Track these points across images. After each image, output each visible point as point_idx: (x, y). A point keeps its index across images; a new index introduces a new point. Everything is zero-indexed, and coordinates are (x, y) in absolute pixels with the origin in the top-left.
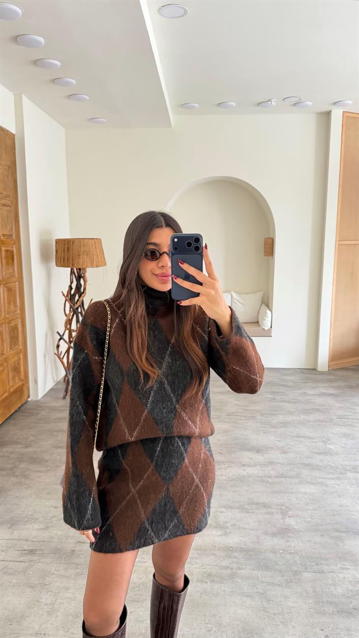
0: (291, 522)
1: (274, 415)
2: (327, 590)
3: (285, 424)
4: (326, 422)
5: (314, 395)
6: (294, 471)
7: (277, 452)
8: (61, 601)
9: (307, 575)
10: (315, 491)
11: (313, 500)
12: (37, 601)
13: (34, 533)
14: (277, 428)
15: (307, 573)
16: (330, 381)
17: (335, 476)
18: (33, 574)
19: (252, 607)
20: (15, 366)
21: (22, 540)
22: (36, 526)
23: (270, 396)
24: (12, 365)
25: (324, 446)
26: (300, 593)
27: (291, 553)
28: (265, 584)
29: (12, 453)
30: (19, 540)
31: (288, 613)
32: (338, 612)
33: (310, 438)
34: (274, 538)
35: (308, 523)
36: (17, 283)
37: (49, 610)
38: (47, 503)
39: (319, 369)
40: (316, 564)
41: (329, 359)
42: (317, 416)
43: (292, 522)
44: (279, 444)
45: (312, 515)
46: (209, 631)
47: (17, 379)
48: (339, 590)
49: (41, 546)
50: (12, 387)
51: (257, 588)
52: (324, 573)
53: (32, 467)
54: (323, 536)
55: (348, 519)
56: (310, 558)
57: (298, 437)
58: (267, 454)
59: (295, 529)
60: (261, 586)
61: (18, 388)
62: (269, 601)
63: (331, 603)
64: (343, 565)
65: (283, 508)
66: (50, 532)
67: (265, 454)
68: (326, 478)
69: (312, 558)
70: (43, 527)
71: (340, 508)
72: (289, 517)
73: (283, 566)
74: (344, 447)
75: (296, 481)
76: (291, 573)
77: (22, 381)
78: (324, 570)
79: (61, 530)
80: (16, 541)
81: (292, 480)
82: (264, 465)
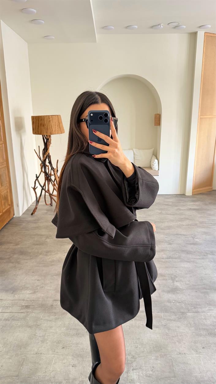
0: (177, 284)
1: (162, 222)
2: (202, 322)
3: (169, 228)
4: (193, 225)
5: (185, 210)
6: (177, 255)
7: (166, 244)
8: (48, 334)
9: (189, 315)
10: (190, 266)
11: (189, 271)
12: (34, 335)
13: (27, 296)
14: (165, 230)
15: (189, 313)
16: (193, 201)
17: (201, 257)
18: (30, 319)
19: (159, 333)
20: (5, 196)
21: (20, 300)
22: (28, 292)
23: (159, 211)
24: (3, 196)
25: (193, 240)
26: (186, 324)
27: (179, 302)
28: (166, 320)
29: (8, 249)
30: (19, 300)
31: (181, 336)
32: (209, 334)
33: (184, 235)
34: (169, 294)
35: (188, 284)
36: (3, 145)
37: (42, 340)
38: (33, 278)
39: (187, 194)
40: (194, 308)
41: (193, 188)
42: (187, 222)
43: (179, 285)
44: (167, 239)
45: (189, 280)
46: (137, 347)
47: (6, 204)
48: (208, 322)
49: (33, 303)
50: (4, 209)
51: (162, 323)
52: (199, 313)
53: (21, 257)
54: (196, 292)
55: (211, 282)
56: (190, 305)
57: (177, 235)
59: (180, 288)
60: (164, 321)
61: (7, 210)
62: (169, 329)
63: (204, 329)
64: (210, 308)
65: (172, 276)
66: (37, 295)
67: (159, 245)
68: (196, 259)
69: (191, 304)
70: (32, 292)
71: (206, 275)
72: (176, 281)
73: (176, 310)
74: (205, 240)
75: (178, 260)
76: (180, 313)
77: (10, 205)
78: (199, 311)
79: (43, 294)
80: (17, 301)
81: (176, 260)
82: (159, 252)
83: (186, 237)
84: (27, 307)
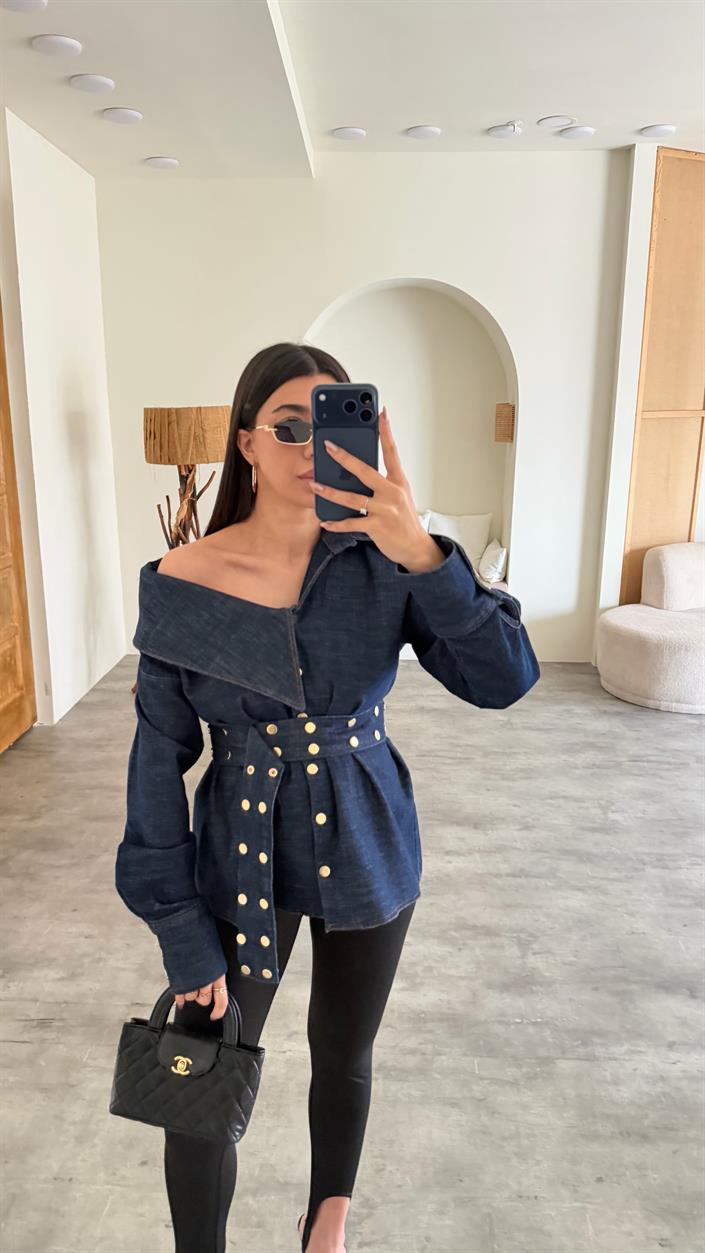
0: (533, 961)
1: (509, 755)
2: (603, 1094)
3: (528, 773)
4: (608, 768)
5: (586, 715)
6: (544, 864)
7: (512, 827)
9: (565, 1066)
10: (583, 904)
11: (580, 922)
12: (56, 1117)
13: (48, 987)
14: (514, 780)
15: (565, 1061)
17: (624, 874)
18: (47, 1065)
19: (461, 1126)
20: (5, 660)
21: (26, 1000)
22: (53, 974)
23: (501, 718)
25: (602, 816)
26: (551, 1098)
27: (535, 1023)
28: (486, 1082)
30: (21, 999)
31: (529, 1136)
32: (621, 1134)
33: (575, 799)
34: (505, 995)
35: (570, 964)
36: (5, 497)
37: (78, 1134)
38: (74, 929)
40: (582, 1044)
42: (590, 756)
43: (540, 965)
44: (517, 811)
45: (577, 951)
46: (380, 1171)
47: (9, 685)
48: (625, 1093)
49: (62, 1011)
50: (2, 701)
51: (471, 1090)
52: (598, 1060)
53: (43, 858)
54: (596, 989)
55: (645, 958)
56: (571, 1033)
57: (551, 798)
58: (492, 830)
59: (544, 977)
60: (478, 1085)
61: (11, 703)
62: (493, 1113)
63: (608, 1117)
64: (634, 1045)
65: (523, 936)
66: (78, 985)
67: (490, 832)
68: (606, 879)
69: (575, 1031)
70: (64, 975)
71: (632, 936)
72: (534, 954)
73: (521, 1049)
74: (641, 818)
75: (549, 884)
76: (533, 1061)
77: (22, 689)
78: (597, 1054)
79: (99, 981)
80: (14, 1003)
81: (542, 882)
82: (487, 852)
83: (580, 808)
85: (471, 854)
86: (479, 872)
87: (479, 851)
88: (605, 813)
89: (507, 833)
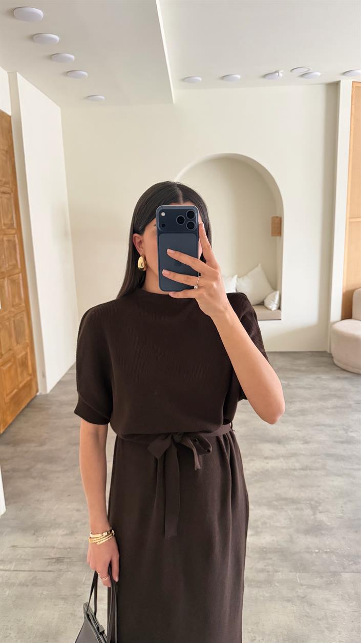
0: (322, 517)
3: (303, 412)
4: (345, 408)
5: (329, 379)
6: (318, 462)
7: (298, 443)
9: (346, 576)
10: (342, 484)
11: (342, 494)
13: (59, 539)
14: (296, 416)
15: (346, 574)
18: (63, 584)
19: (294, 612)
20: (22, 361)
21: (47, 547)
22: (61, 532)
25: (346, 435)
26: (342, 595)
27: (326, 552)
28: (305, 587)
29: (27, 452)
30: (45, 547)
31: (332, 617)
33: (330, 426)
34: (307, 536)
35: (340, 518)
36: (20, 275)
38: (69, 507)
40: (353, 563)
42: (334, 402)
43: (324, 519)
44: (300, 434)
45: (343, 510)
47: (25, 375)
49: (68, 553)
50: (21, 382)
51: (297, 592)
54: (356, 532)
56: (347, 557)
57: (318, 425)
59: (328, 525)
60: (300, 589)
61: (26, 383)
62: (311, 605)
65: (313, 503)
66: (76, 538)
67: (287, 446)
68: (355, 470)
69: (349, 556)
70: (68, 532)
72: (320, 512)
73: (321, 567)
75: (322, 473)
76: (329, 574)
77: (30, 375)
80: (41, 549)
81: (319, 472)
82: (288, 457)
83: (334, 430)
84: (59, 560)
85: (278, 458)
86: (284, 468)
87: (283, 456)
88: (346, 433)
89: (297, 446)
